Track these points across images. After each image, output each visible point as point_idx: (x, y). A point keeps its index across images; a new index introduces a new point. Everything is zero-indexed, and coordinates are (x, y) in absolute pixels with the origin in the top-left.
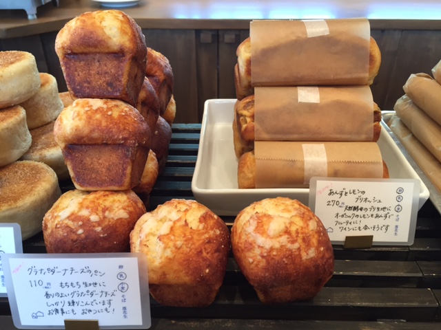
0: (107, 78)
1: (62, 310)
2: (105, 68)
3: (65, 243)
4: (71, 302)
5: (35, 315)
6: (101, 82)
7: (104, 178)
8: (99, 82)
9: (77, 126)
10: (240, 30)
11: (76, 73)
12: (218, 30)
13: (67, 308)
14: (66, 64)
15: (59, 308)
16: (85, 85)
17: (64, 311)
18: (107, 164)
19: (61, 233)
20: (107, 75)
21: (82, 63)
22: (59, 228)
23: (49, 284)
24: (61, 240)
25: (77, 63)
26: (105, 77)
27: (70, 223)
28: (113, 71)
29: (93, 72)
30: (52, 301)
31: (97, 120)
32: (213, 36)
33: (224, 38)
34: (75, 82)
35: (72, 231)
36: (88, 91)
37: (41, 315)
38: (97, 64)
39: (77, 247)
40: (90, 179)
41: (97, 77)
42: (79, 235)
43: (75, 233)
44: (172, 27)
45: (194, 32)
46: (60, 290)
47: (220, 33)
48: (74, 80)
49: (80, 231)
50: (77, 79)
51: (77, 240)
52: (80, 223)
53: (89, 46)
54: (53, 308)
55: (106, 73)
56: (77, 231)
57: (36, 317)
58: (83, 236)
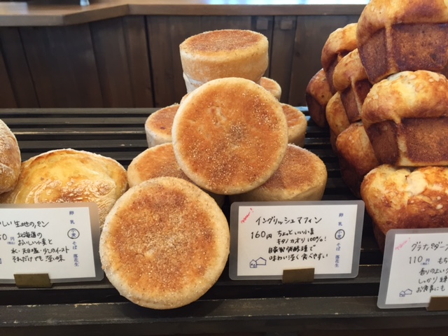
0: (431, 50)
1: (432, 286)
2: (429, 39)
3: (422, 219)
4: (443, 278)
5: (403, 293)
6: (425, 54)
7: (435, 153)
8: (424, 53)
9: (424, 99)
10: (297, 16)
11: (402, 44)
12: (274, 16)
13: (438, 284)
14: (393, 35)
15: (429, 285)
16: (411, 57)
17: (434, 288)
18: (438, 138)
19: (416, 208)
20: (430, 47)
21: (407, 34)
22: (412, 204)
23: (428, 260)
24: (416, 217)
25: (402, 34)
26: (428, 48)
27: (426, 199)
28: (438, 42)
29: (418, 44)
30: (425, 277)
31: (442, 91)
32: (269, 22)
33: (279, 24)
34: (400, 54)
35: (429, 207)
36: (413, 63)
37: (409, 292)
38: (421, 35)
39: (435, 223)
40: (422, 154)
41: (421, 48)
42: (438, 210)
43: (433, 208)
44: (229, 14)
45: (249, 19)
46: (437, 266)
47: (276, 19)
48: (399, 51)
49: (439, 206)
50: (403, 50)
51: (436, 215)
52: (439, 198)
53: (425, 16)
54: (423, 285)
55: (430, 44)
56: (436, 206)
57: (403, 296)
58: (442, 211)
